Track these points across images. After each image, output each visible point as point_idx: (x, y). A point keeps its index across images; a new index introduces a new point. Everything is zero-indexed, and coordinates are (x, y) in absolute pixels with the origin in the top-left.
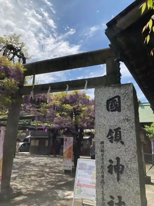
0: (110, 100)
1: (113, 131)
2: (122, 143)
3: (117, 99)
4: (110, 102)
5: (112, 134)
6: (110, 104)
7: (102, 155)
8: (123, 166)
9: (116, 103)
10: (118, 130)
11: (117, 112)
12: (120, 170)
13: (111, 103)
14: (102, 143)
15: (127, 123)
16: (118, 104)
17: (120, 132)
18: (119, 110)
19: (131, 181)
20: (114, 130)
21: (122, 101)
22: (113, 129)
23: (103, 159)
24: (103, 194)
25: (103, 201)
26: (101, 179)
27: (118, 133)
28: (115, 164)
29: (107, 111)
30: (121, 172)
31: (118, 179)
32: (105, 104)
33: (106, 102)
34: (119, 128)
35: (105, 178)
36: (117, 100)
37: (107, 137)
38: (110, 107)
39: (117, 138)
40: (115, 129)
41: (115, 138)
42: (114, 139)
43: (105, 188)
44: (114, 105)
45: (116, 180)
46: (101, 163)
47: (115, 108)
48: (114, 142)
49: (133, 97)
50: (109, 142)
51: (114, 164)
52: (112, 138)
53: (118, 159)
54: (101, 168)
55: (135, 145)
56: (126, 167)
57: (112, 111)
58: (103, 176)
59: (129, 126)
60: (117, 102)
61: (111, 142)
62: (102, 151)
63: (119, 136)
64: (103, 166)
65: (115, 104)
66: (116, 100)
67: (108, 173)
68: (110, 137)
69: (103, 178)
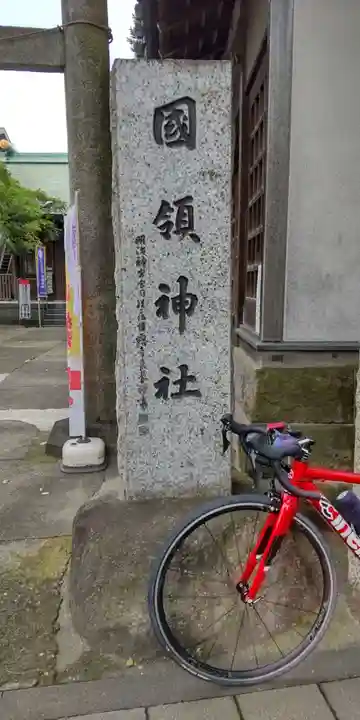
0: (166, 107)
1: (172, 206)
2: (196, 238)
3: (184, 107)
4: (166, 114)
5: (168, 214)
6: (165, 123)
7: (141, 273)
8: (194, 298)
9: (181, 120)
10: (184, 203)
11: (184, 148)
12: (187, 307)
13: (166, 118)
14: (141, 239)
15: (211, 184)
16: (187, 123)
17: (190, 208)
18: (191, 145)
19: (211, 330)
20: (175, 203)
21: (199, 115)
22: (171, 200)
23: (142, 284)
24: (143, 365)
25: (142, 382)
26: (137, 335)
27: (186, 211)
28: (174, 293)
29: (155, 145)
30: (190, 311)
31: (182, 328)
32: (151, 120)
33: (153, 113)
34: (189, 198)
35: (147, 328)
36: (186, 113)
37: (155, 222)
38: (163, 133)
39: (183, 226)
40: (176, 199)
41: (178, 225)
42: (174, 228)
43: (148, 352)
44: (176, 126)
45: (177, 331)
46: (137, 292)
47: (178, 136)
48: (173, 236)
49: (230, 109)
50: (160, 236)
51: (172, 293)
52: (168, 224)
53: (183, 280)
54: (138, 306)
55: (226, 244)
56: (200, 298)
57: (169, 145)
58: (142, 327)
59: (214, 192)
60: (185, 118)
61: (166, 236)
62: (141, 262)
63: (187, 219)
64: (143, 302)
65: (178, 122)
66: (181, 111)
67: (155, 316)
68: (161, 223)
69: (143, 329)
